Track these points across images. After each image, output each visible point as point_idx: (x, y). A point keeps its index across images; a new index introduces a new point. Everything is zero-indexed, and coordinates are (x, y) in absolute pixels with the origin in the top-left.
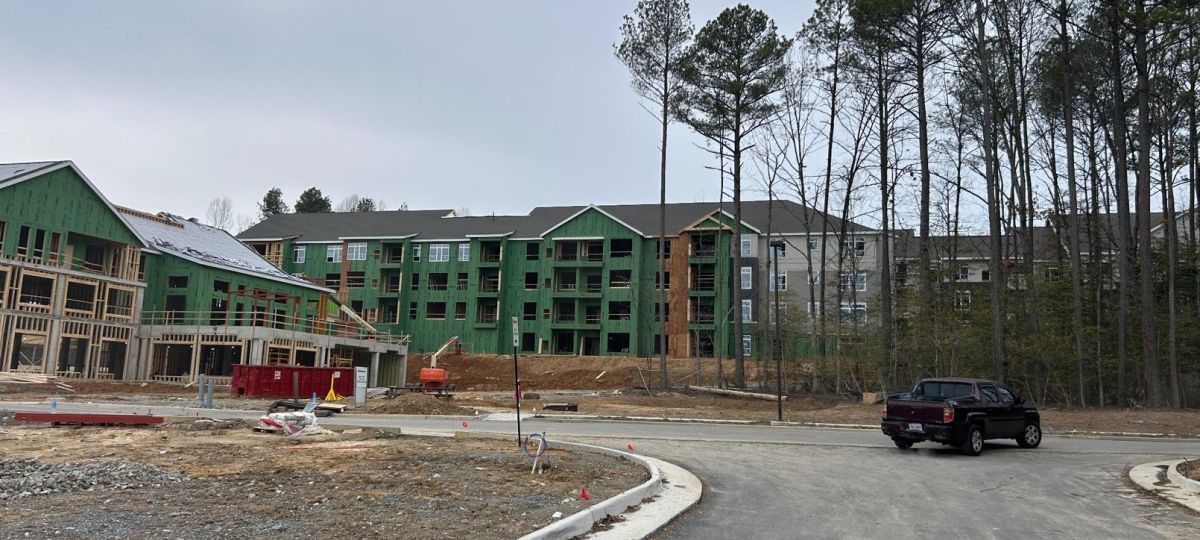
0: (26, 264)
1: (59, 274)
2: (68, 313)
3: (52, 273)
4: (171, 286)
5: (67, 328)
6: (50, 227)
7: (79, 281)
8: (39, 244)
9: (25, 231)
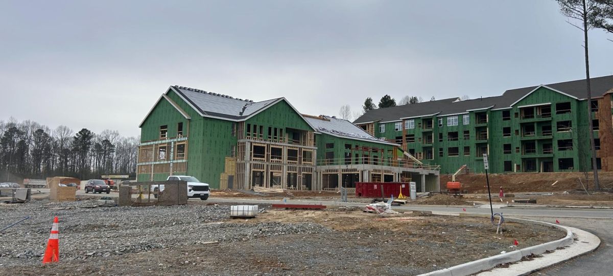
0: (272, 143)
1: (284, 146)
2: (288, 163)
3: (281, 146)
4: (327, 148)
5: (289, 169)
6: (279, 126)
7: (291, 148)
8: (275, 134)
9: (270, 129)
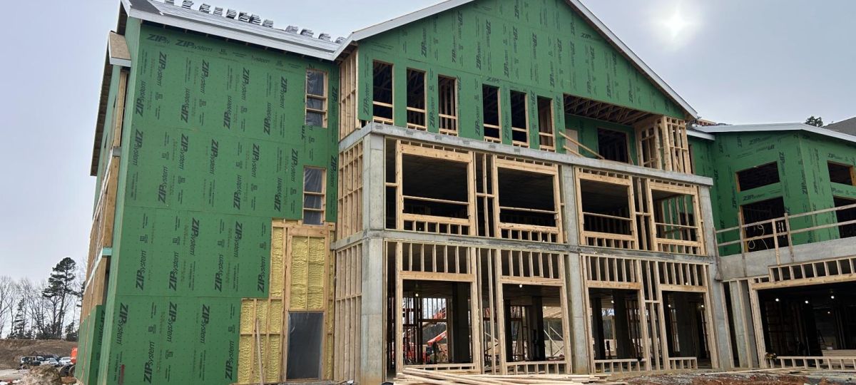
0: (500, 148)
1: (560, 165)
2: (591, 241)
3: (549, 163)
4: (744, 187)
5: (595, 269)
6: (533, 88)
7: (597, 178)
8: (518, 119)
9: (490, 95)
